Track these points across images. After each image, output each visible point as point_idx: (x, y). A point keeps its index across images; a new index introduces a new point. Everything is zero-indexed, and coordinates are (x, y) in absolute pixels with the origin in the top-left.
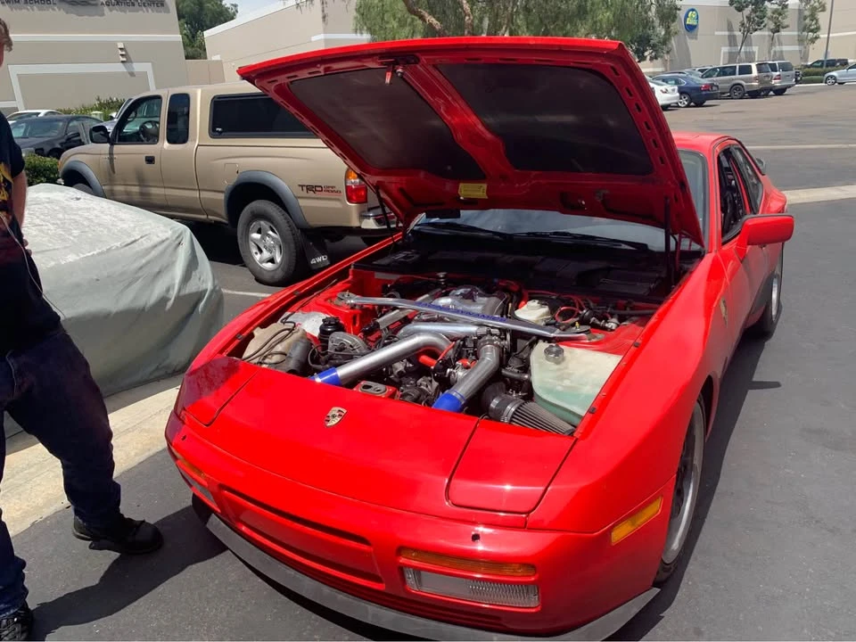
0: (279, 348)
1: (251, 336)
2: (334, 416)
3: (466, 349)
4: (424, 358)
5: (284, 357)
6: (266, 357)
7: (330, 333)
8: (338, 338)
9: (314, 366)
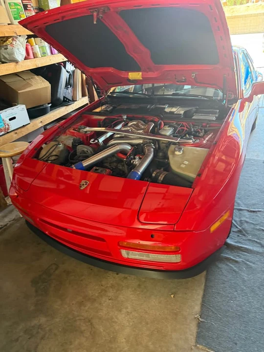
0: (54, 153)
1: (42, 148)
2: (83, 185)
3: (138, 150)
4: (121, 155)
5: (57, 157)
6: (49, 157)
7: (77, 146)
8: (81, 148)
9: (71, 161)
